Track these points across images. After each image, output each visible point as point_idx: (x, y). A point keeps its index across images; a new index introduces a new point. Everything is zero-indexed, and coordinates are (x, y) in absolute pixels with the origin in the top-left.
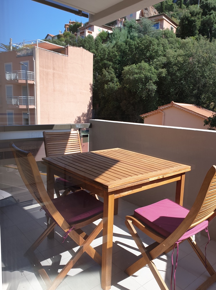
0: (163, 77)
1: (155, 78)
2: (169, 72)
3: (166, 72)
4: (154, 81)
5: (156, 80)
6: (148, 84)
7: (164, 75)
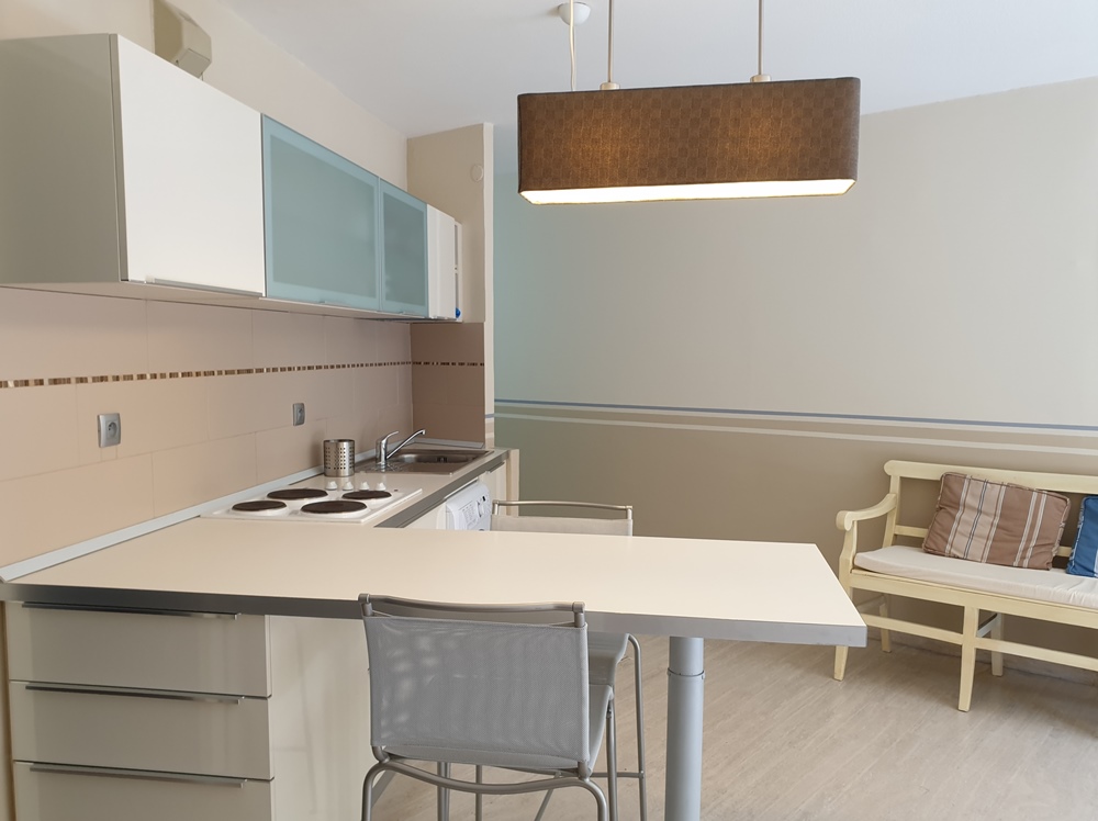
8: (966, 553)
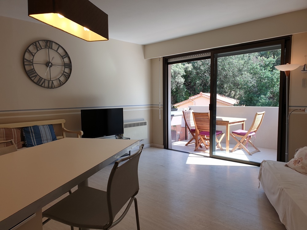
0: (190, 71)
1: (183, 73)
2: (194, 66)
3: (192, 66)
4: (182, 75)
5: (183, 74)
6: (177, 78)
7: (190, 69)
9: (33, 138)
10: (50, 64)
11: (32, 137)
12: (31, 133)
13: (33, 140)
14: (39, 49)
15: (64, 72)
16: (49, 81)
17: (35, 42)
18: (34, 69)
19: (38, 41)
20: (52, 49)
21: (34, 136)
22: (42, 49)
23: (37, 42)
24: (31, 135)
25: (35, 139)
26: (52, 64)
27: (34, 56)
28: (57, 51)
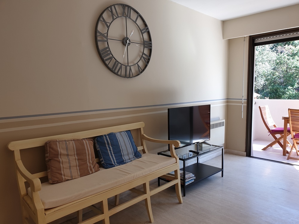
8: (72, 177)
9: (111, 153)
10: (128, 41)
11: (109, 152)
12: (107, 145)
13: (112, 155)
14: (115, 17)
15: (143, 53)
16: (126, 67)
17: (111, 7)
18: (108, 47)
19: (114, 5)
20: (130, 18)
21: (112, 150)
22: (118, 17)
23: (113, 7)
24: (108, 148)
25: (113, 154)
26: (129, 41)
27: (108, 27)
28: (135, 22)
